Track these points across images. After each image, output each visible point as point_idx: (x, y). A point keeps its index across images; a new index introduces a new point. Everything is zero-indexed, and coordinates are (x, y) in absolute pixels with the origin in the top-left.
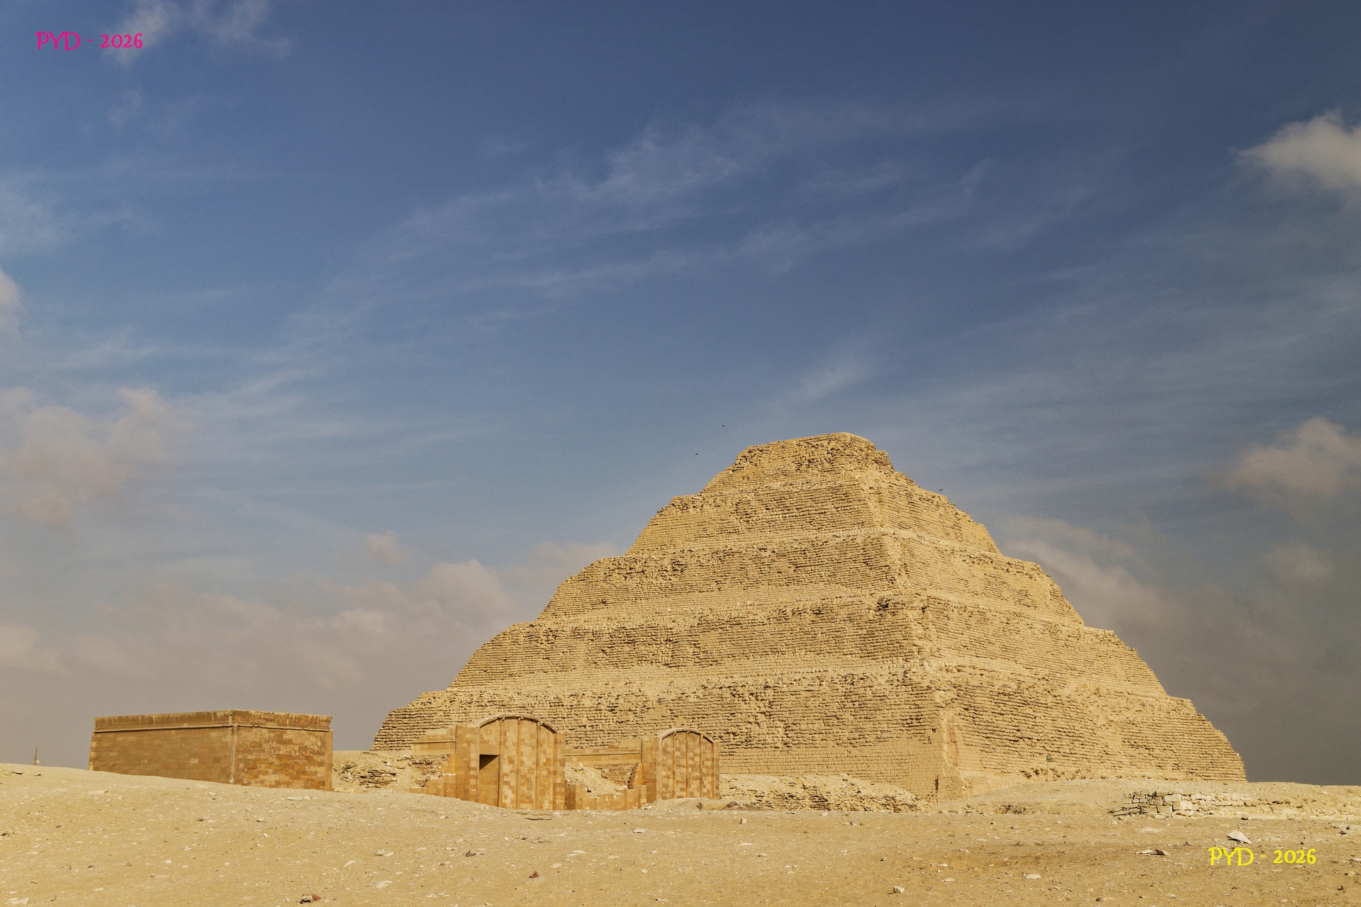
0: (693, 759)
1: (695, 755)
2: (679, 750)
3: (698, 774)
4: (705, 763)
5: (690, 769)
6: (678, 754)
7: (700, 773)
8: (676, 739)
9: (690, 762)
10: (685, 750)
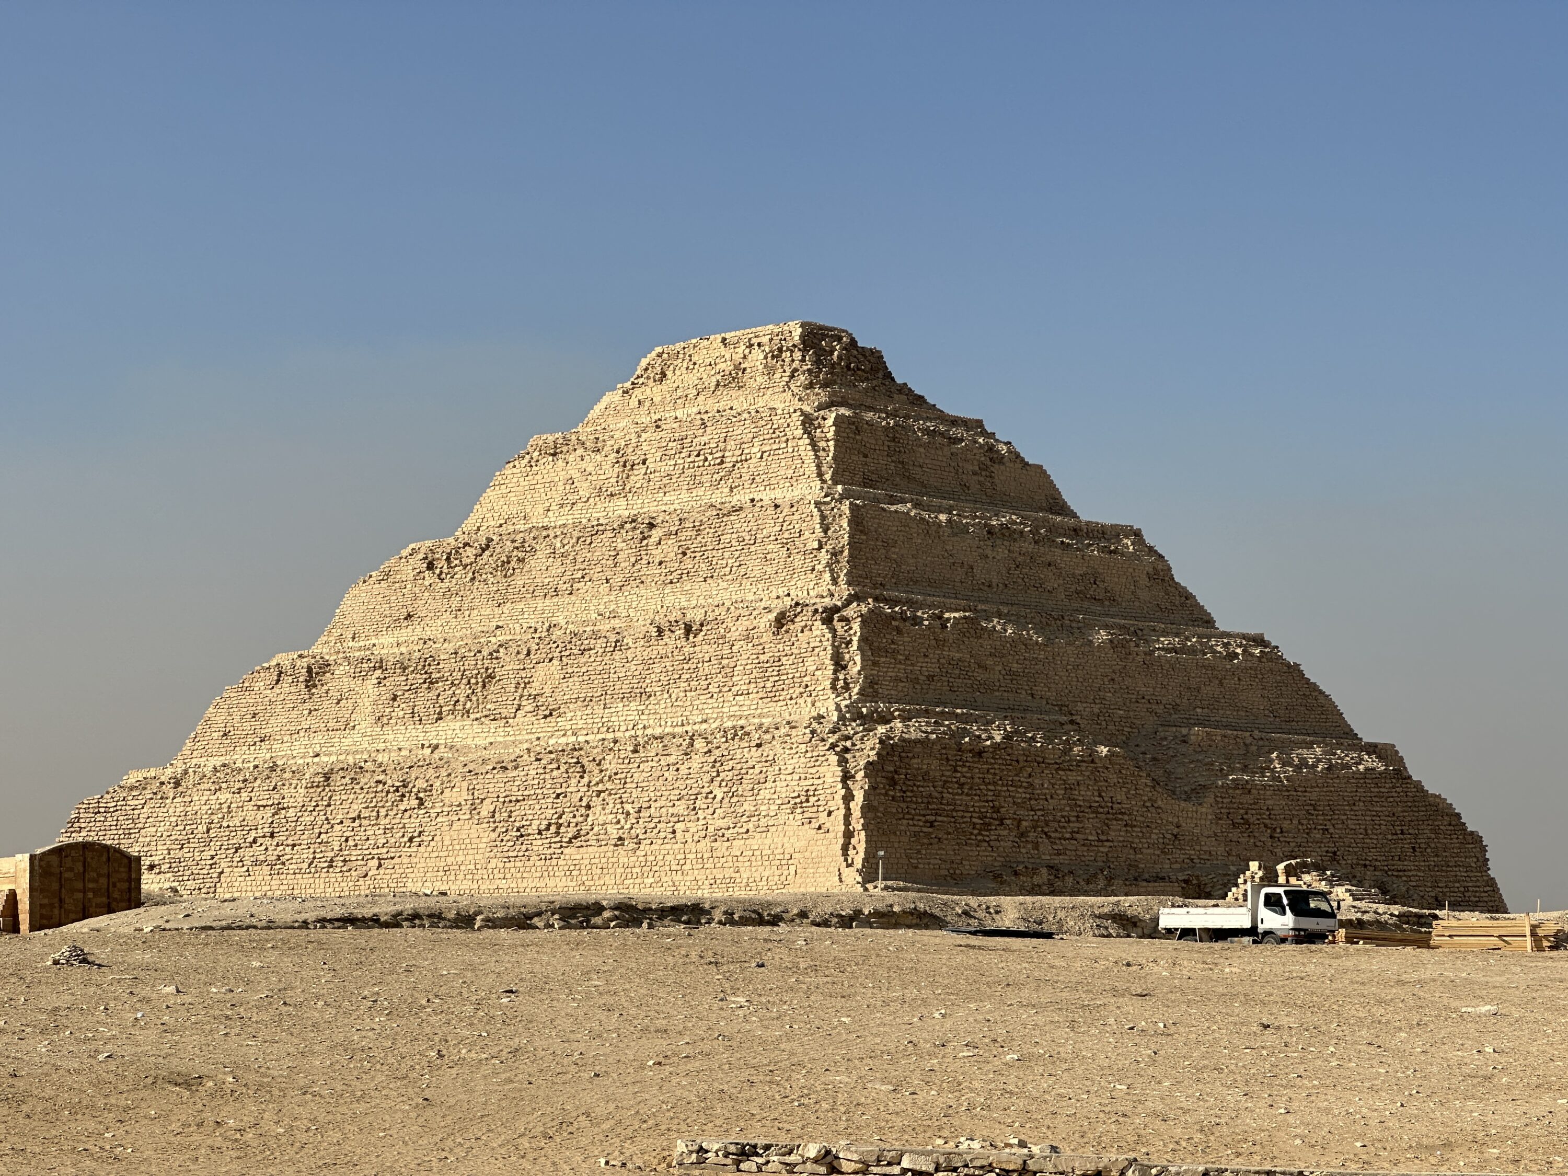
0: (97, 882)
1: (99, 875)
2: (71, 869)
3: (105, 900)
4: (118, 885)
5: (90, 895)
6: (67, 875)
7: (108, 898)
8: (66, 856)
9: (91, 885)
10: (81, 869)
